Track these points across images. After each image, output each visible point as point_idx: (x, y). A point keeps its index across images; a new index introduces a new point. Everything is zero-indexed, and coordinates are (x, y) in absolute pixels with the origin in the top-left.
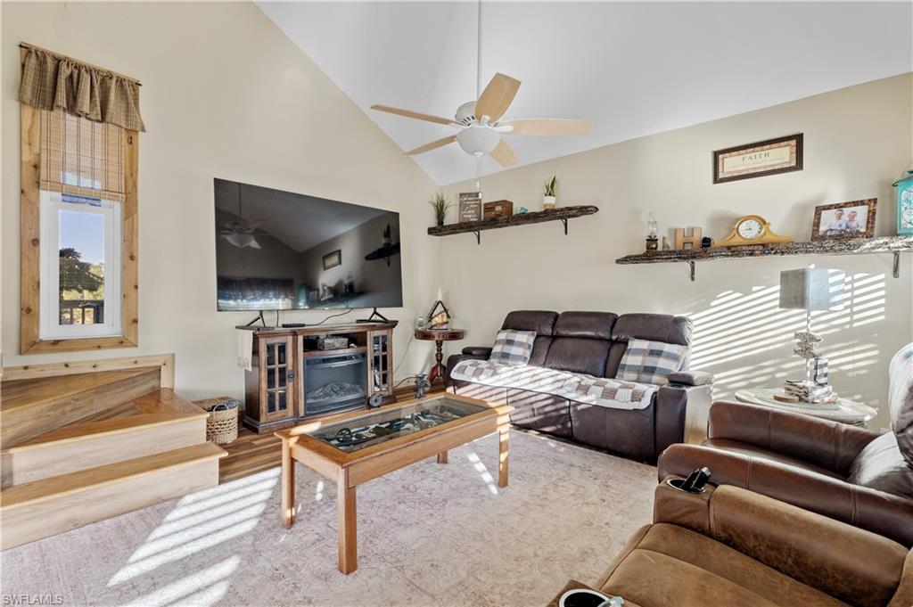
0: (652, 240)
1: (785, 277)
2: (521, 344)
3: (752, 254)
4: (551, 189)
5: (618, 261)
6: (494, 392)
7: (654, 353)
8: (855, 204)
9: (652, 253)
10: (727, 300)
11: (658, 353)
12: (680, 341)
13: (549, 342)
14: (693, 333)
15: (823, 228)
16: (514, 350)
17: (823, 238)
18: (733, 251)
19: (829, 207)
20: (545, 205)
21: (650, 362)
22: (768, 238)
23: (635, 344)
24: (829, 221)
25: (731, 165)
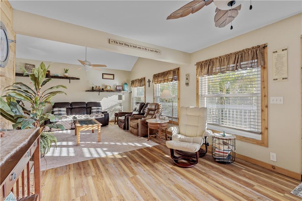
0: (93, 88)
1: (119, 96)
2: (64, 111)
3: (110, 92)
4: (66, 71)
5: (86, 91)
6: (67, 122)
7: (98, 109)
8: (121, 86)
9: (93, 90)
10: (104, 99)
11: (99, 109)
12: (100, 106)
13: (70, 110)
14: (102, 104)
15: (117, 89)
16: (62, 113)
17: (117, 90)
18: (107, 91)
19: (118, 86)
20: (65, 75)
21: (98, 110)
22: (111, 89)
23: (94, 108)
24: (118, 88)
25: (105, 76)
